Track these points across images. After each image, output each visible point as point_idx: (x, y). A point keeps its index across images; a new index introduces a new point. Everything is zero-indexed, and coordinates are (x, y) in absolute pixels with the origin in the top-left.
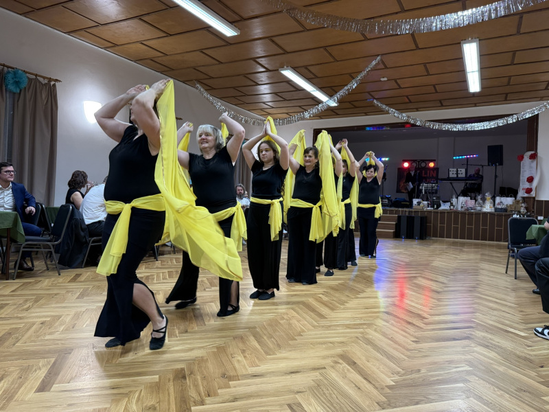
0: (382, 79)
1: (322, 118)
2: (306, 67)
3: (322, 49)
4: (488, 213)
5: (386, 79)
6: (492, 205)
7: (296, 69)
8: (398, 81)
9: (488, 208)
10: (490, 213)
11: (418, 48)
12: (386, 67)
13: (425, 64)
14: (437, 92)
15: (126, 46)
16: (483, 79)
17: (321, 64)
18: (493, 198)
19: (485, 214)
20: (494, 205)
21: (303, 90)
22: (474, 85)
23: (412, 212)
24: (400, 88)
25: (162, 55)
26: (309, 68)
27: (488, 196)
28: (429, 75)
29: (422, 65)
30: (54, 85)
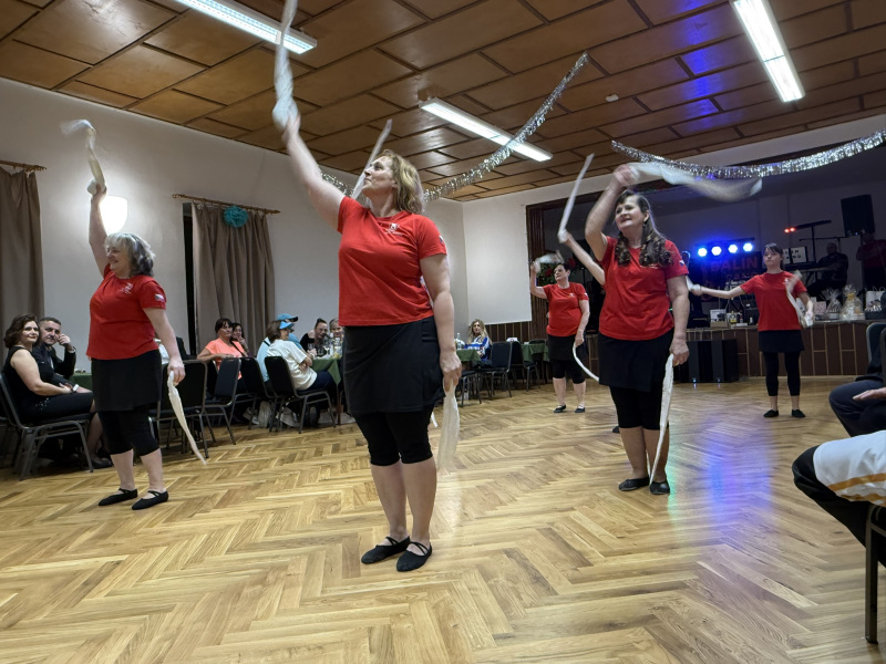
0: (610, 99)
1: (537, 187)
2: (464, 93)
3: (476, 55)
4: (852, 322)
5: (615, 98)
6: (859, 308)
7: (449, 100)
8: (641, 98)
9: (851, 313)
10: (856, 323)
11: (651, 26)
12: (607, 75)
13: (678, 57)
14: (721, 111)
15: (154, 99)
16: (804, 72)
17: (486, 84)
18: (862, 295)
19: (846, 325)
20: (864, 306)
21: (479, 138)
22: (788, 88)
23: (709, 333)
24: (650, 112)
25: (219, 107)
26: (471, 94)
27: (849, 291)
28: (692, 77)
29: (673, 59)
30: (33, 175)
